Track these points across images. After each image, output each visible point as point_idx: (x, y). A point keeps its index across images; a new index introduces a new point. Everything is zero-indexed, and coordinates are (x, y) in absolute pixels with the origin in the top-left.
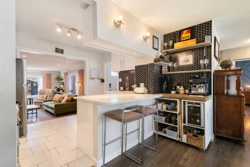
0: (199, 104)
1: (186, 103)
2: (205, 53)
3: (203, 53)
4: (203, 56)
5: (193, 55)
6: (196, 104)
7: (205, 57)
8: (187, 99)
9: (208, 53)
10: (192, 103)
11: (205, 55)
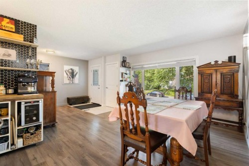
0: (38, 102)
1: (23, 103)
2: (30, 53)
3: (28, 52)
4: (28, 55)
5: (16, 51)
6: (34, 102)
7: (30, 57)
8: (24, 99)
9: (33, 53)
10: (30, 102)
11: (30, 55)
